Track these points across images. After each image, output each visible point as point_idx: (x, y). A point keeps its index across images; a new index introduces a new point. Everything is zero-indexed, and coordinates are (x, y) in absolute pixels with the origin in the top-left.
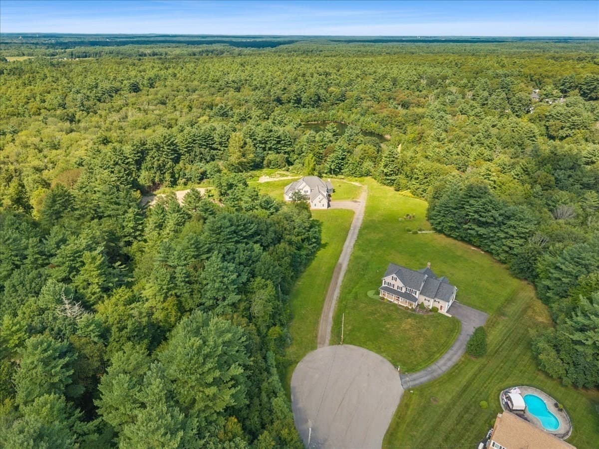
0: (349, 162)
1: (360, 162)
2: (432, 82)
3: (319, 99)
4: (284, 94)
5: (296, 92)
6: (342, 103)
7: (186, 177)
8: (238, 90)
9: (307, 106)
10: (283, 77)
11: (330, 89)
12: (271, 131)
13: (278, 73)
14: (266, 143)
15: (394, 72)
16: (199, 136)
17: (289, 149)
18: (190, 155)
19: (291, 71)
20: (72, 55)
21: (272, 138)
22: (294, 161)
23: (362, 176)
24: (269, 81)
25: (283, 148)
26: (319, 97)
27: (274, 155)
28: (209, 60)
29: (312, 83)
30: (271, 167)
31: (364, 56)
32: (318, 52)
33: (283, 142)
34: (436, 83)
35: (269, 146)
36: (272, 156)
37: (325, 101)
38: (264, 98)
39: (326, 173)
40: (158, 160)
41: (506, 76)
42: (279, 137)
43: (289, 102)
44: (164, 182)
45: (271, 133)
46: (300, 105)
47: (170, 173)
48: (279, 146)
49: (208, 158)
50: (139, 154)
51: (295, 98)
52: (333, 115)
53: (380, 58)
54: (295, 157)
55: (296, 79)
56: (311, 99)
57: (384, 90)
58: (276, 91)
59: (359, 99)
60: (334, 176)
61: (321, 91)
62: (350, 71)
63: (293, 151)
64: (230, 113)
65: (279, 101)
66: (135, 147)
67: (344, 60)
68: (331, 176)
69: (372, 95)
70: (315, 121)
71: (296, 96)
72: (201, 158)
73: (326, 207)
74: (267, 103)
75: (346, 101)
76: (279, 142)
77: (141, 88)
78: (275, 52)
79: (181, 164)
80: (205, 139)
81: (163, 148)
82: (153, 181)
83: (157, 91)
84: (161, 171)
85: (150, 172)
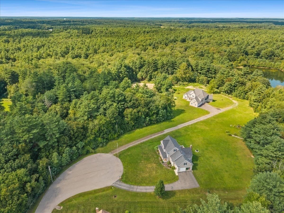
3: (273, 55)
8: (229, 45)
9: (263, 58)
14: (201, 70)
16: (170, 62)
17: (213, 76)
18: (162, 70)
21: (205, 69)
23: (244, 99)
30: (199, 82)
33: (210, 71)
36: (202, 77)
39: (223, 92)
40: (147, 69)
42: (209, 69)
43: (252, 54)
44: (147, 78)
46: (258, 57)
47: (150, 75)
48: (208, 73)
49: (170, 72)
50: (140, 65)
51: (256, 53)
56: (266, 54)
60: (227, 95)
65: (246, 53)
68: (225, 94)
72: (166, 72)
73: (196, 106)
74: (237, 53)
76: (208, 71)
79: (156, 72)
80: (173, 63)
81: (151, 64)
82: (142, 77)
83: (192, 43)
84: (147, 73)
85: (142, 73)
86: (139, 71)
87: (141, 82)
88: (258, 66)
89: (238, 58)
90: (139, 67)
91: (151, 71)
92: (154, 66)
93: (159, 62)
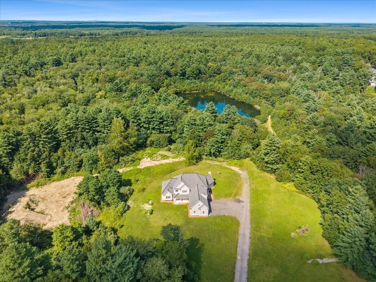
0: (228, 145)
1: (238, 143)
2: (287, 59)
3: (200, 72)
4: (172, 68)
5: (182, 67)
6: (218, 76)
7: (64, 165)
8: (137, 64)
9: (191, 78)
10: (173, 53)
11: (208, 64)
12: (154, 112)
13: (170, 50)
14: (149, 123)
15: (257, 51)
16: (82, 121)
17: (172, 128)
18: (71, 141)
19: (180, 48)
20: (36, 35)
21: (155, 119)
22: (176, 139)
23: (241, 158)
24: (161, 57)
25: (165, 128)
26: (200, 71)
27: (157, 135)
28: (124, 39)
29: (195, 59)
30: (154, 146)
31: (231, 36)
32: (200, 34)
33: (166, 122)
34: (291, 59)
35: (152, 127)
36: (154, 136)
37: (205, 74)
38: (156, 72)
39: (206, 155)
40: (33, 151)
41: (343, 53)
43: (176, 75)
44: (40, 173)
45: (154, 115)
46: (185, 78)
47: (47, 163)
48: (162, 126)
49: (91, 142)
50: (10, 147)
51: (181, 72)
52: (211, 85)
53: (243, 38)
54: (177, 136)
55: (183, 55)
56: (193, 72)
57: (250, 65)
58: (166, 66)
59: (232, 73)
60: (214, 158)
61: (202, 66)
62: (223, 49)
63: (175, 130)
64: (124, 88)
65: (168, 74)
66: (6, 139)
67: (217, 39)
68: (211, 158)
69: (241, 69)
70: (196, 90)
71: (181, 70)
72: (83, 143)
73: (206, 214)
74: (158, 76)
75: (221, 75)
76: (161, 123)
77: (63, 62)
78: (171, 33)
79: (60, 152)
80: (89, 122)
81: (40, 137)
82: (26, 173)
83: (75, 65)
84: (36, 161)
85: (24, 165)
86: (12, 160)
87: (28, 186)
88: (191, 91)
89: (163, 84)
90: (7, 153)
91: (47, 153)
92: (49, 138)
93: (59, 126)
